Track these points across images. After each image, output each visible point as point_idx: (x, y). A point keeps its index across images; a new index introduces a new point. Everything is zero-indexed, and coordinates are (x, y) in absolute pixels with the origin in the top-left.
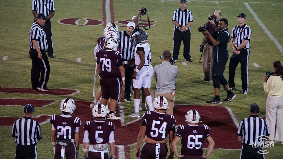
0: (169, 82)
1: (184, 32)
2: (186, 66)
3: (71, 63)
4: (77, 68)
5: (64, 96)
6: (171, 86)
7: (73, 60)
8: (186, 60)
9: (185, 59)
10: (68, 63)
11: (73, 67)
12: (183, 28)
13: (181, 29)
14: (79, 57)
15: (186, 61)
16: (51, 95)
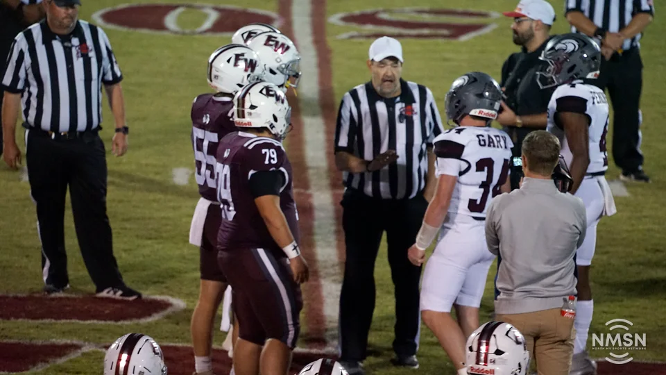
0: (549, 262)
1: (615, 55)
2: (625, 198)
3: (149, 191)
4: (174, 208)
5: (120, 327)
6: (560, 278)
7: (158, 178)
8: (625, 174)
9: (620, 171)
10: (134, 189)
11: (155, 205)
12: (608, 40)
13: (601, 45)
14: (180, 165)
15: (622, 177)
16: (63, 321)
